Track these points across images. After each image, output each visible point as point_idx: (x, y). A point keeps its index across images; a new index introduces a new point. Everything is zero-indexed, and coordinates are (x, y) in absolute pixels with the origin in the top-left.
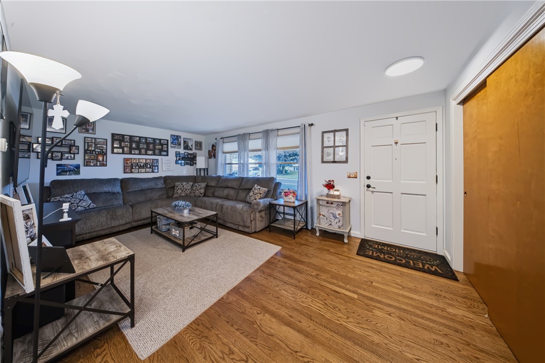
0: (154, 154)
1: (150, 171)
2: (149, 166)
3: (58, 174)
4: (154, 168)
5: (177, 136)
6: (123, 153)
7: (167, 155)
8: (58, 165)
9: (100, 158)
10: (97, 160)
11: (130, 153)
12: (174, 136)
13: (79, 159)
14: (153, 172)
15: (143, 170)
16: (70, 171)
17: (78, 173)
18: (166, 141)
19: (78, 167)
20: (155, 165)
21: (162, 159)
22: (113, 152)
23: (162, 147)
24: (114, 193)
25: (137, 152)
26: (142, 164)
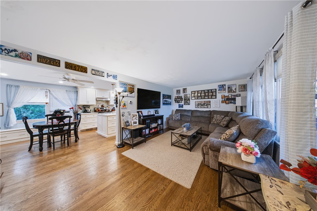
0: (208, 98)
1: (206, 107)
2: (205, 105)
3: (179, 107)
4: (208, 105)
5: (223, 85)
6: (195, 99)
7: (216, 98)
8: (179, 105)
9: (188, 102)
10: (187, 103)
11: (198, 99)
12: (221, 85)
13: (183, 103)
14: (207, 108)
15: (203, 107)
16: (181, 106)
17: (183, 107)
18: (215, 90)
19: (183, 105)
20: (209, 104)
21: (212, 101)
22: (192, 99)
23: (213, 94)
24: (188, 116)
25: (200, 98)
26: (202, 104)
